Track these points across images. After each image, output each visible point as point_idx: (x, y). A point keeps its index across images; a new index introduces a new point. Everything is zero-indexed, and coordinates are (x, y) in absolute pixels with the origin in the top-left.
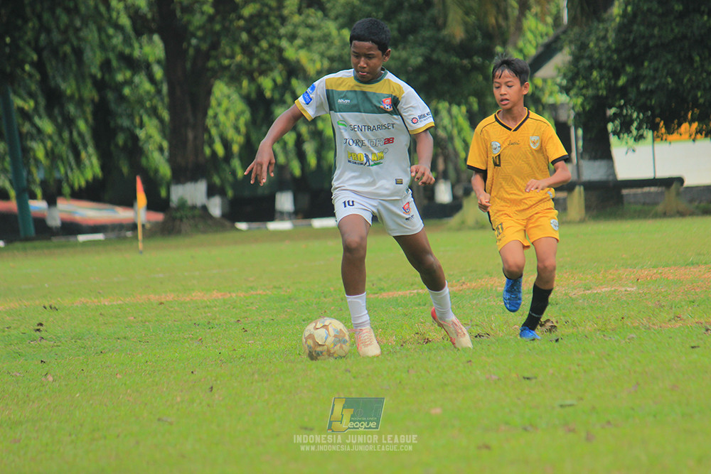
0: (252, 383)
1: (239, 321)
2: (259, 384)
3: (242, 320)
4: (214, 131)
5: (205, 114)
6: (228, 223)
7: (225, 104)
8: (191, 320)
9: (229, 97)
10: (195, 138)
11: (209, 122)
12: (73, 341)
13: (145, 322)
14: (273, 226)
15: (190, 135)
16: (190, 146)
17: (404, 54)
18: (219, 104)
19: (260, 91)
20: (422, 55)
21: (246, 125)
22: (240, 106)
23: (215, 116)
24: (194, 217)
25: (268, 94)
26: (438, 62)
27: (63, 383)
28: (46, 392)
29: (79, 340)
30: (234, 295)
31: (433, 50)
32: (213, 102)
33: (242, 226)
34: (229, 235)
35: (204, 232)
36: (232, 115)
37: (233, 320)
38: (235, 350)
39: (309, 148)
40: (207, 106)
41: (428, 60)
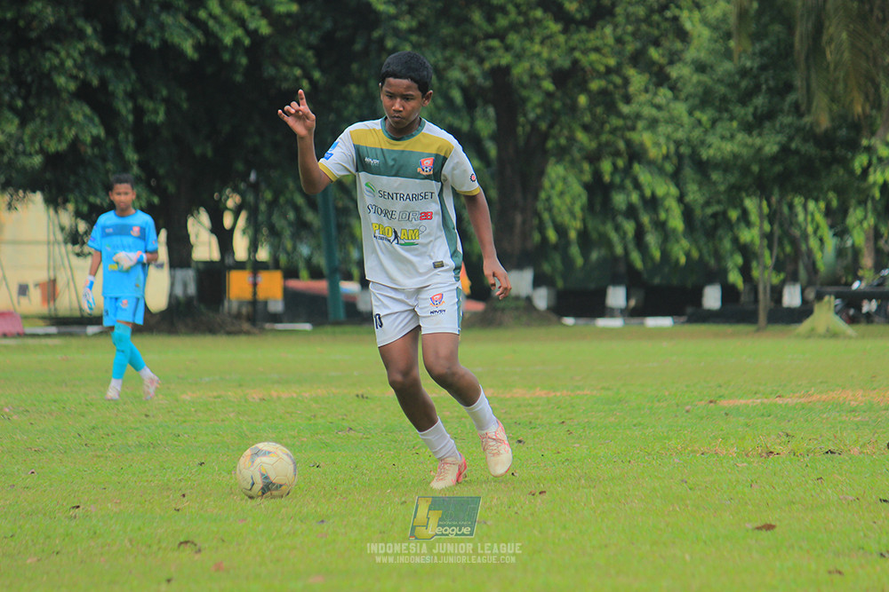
0: (578, 488)
1: (563, 422)
2: (585, 490)
3: (566, 421)
4: (546, 216)
5: (536, 197)
6: (554, 317)
7: (559, 186)
8: (511, 419)
9: (564, 180)
10: (524, 223)
11: (540, 206)
12: (384, 434)
13: (462, 418)
14: (602, 322)
15: (519, 219)
16: (517, 230)
17: (758, 141)
18: (553, 187)
19: (597, 175)
20: (779, 143)
21: (582, 209)
22: (577, 188)
23: (549, 199)
24: (517, 308)
25: (607, 178)
26: (797, 152)
27: (374, 478)
28: (355, 485)
29: (391, 432)
30: (559, 394)
31: (791, 139)
32: (546, 184)
33: (569, 321)
34: (555, 330)
35: (528, 325)
36: (568, 199)
37: (557, 421)
38: (559, 452)
39: (652, 239)
40: (538, 188)
41: (785, 149)
